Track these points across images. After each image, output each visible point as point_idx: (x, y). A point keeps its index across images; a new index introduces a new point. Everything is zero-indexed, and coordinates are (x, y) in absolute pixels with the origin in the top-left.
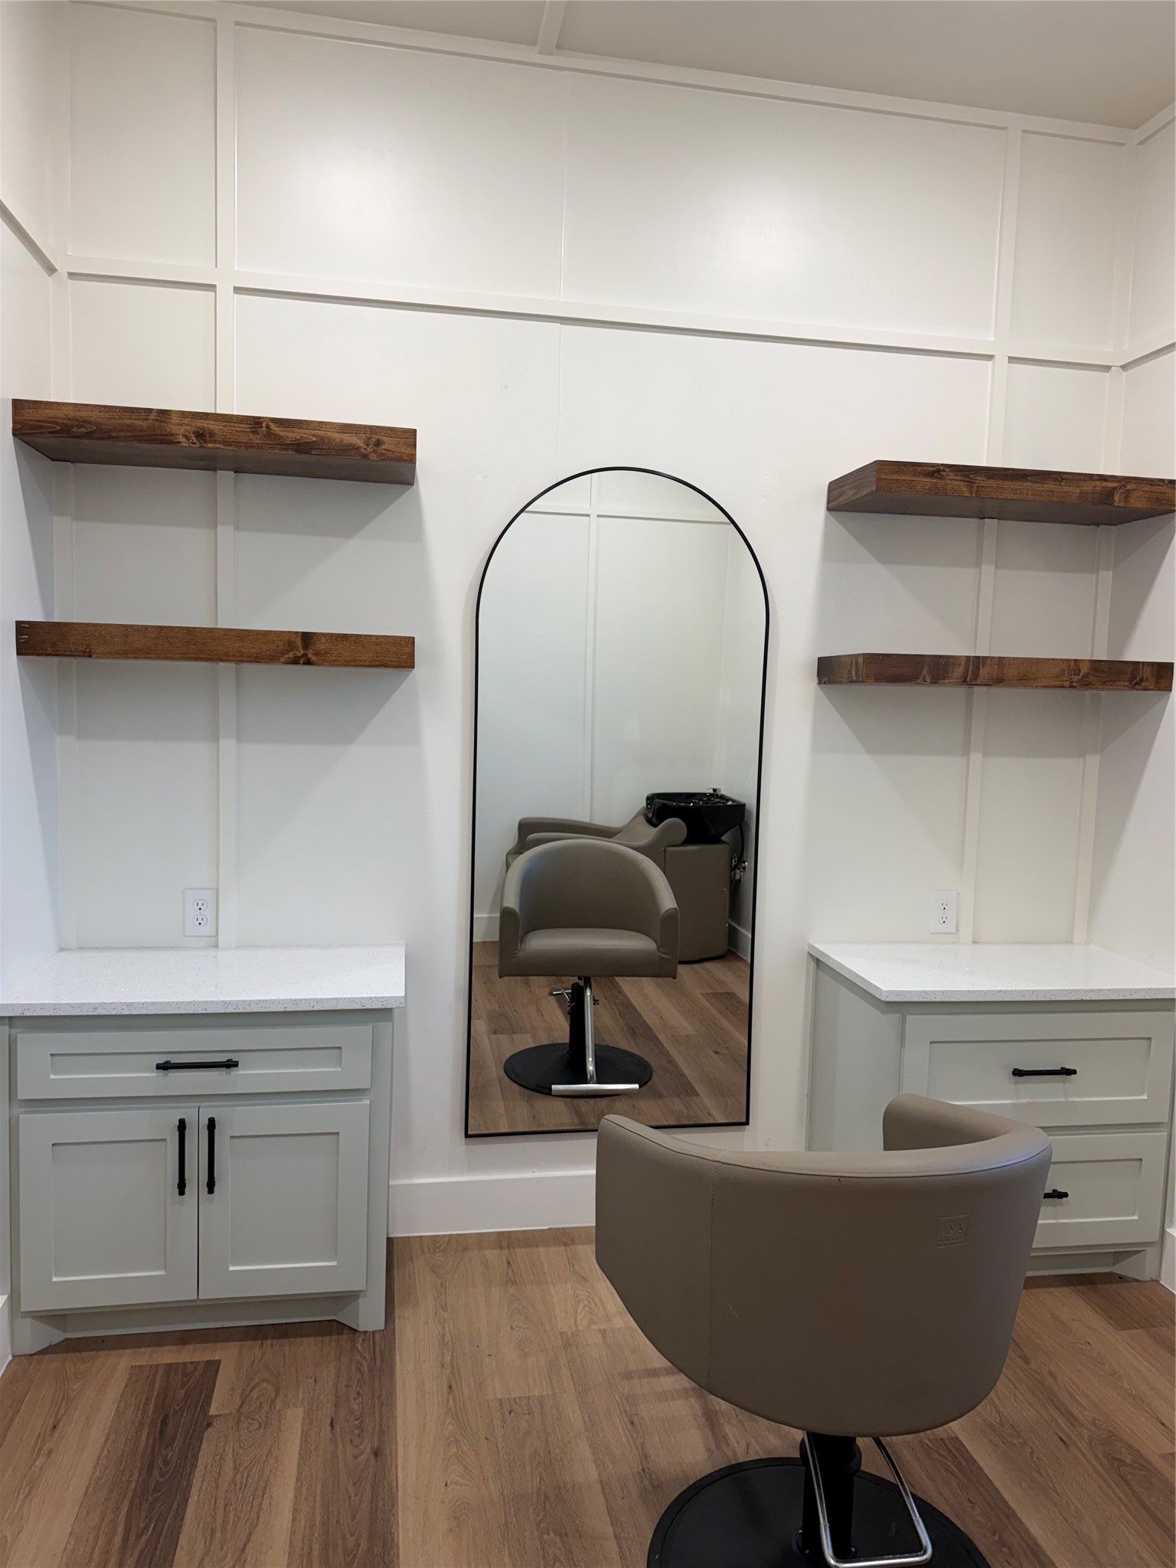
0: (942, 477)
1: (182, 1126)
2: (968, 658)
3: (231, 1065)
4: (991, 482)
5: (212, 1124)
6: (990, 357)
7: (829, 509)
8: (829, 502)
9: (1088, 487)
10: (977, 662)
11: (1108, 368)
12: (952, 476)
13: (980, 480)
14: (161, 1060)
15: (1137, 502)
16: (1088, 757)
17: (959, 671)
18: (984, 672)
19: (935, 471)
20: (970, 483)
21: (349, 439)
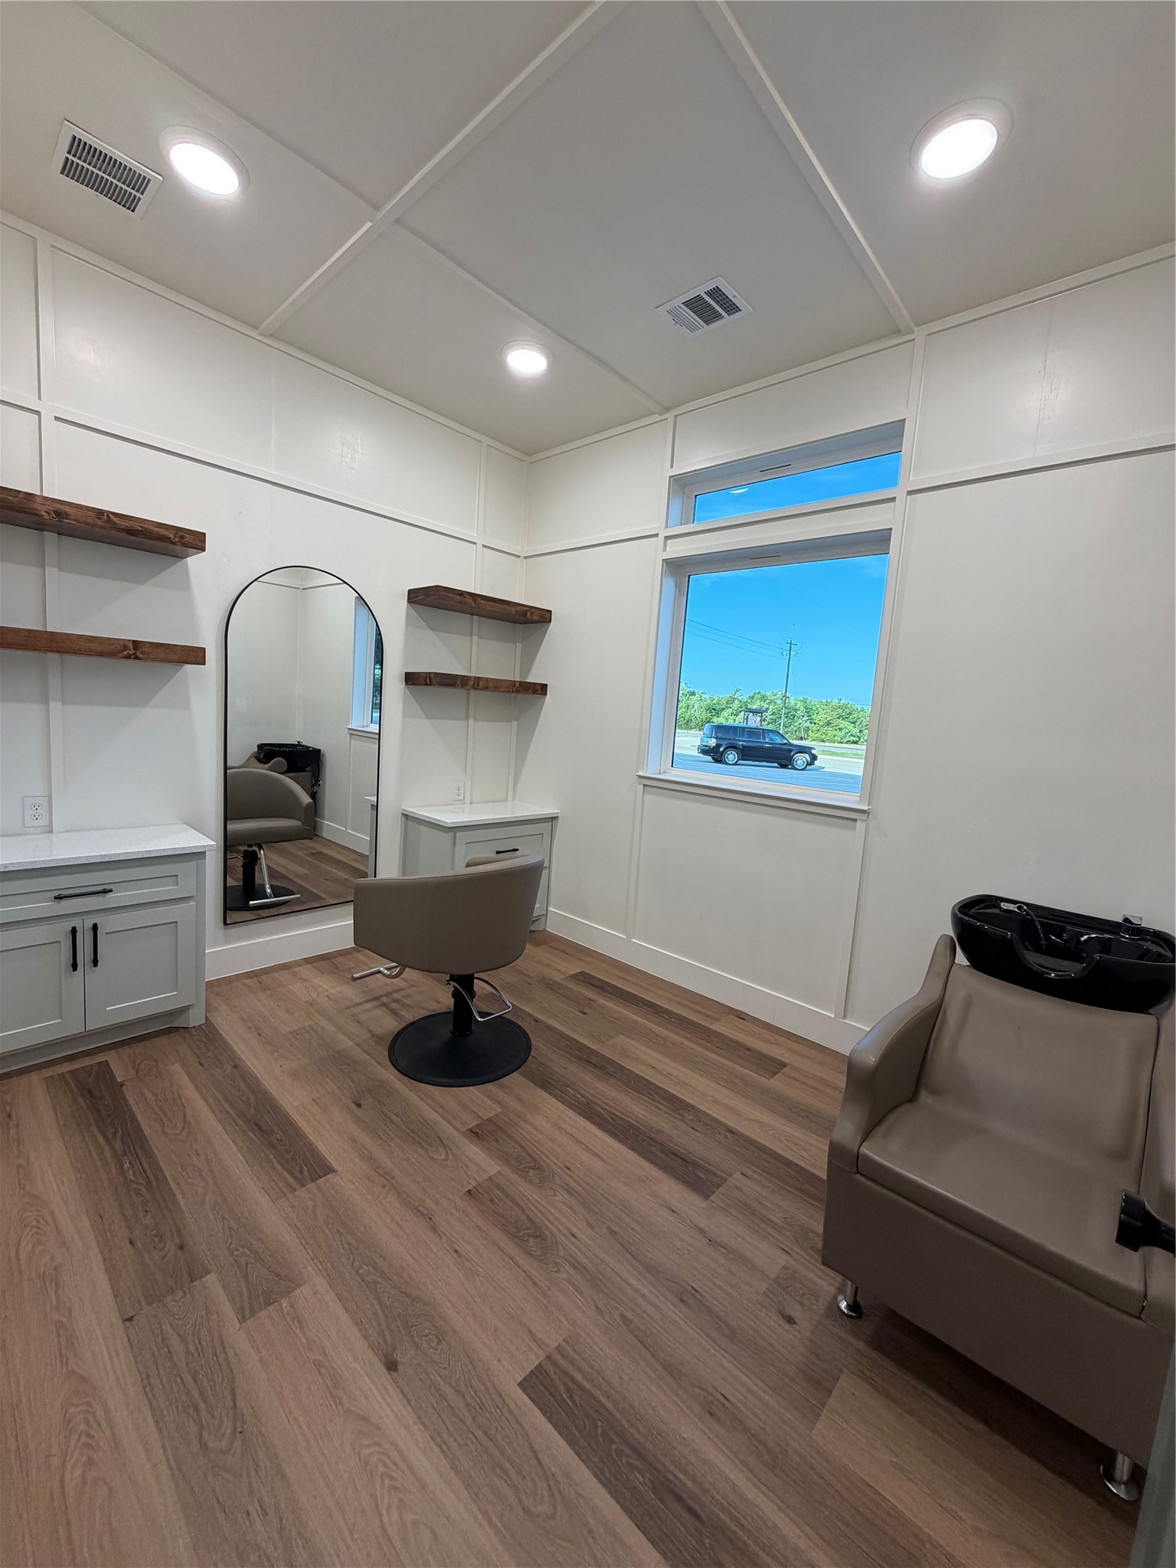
0: (464, 597)
1: (74, 931)
2: (475, 677)
3: (105, 892)
4: (483, 602)
5: (95, 927)
6: (475, 543)
7: (408, 602)
8: (408, 599)
9: (518, 608)
10: (478, 679)
11: (519, 557)
12: (468, 596)
13: (479, 600)
14: (57, 893)
15: (535, 618)
16: (513, 722)
17: (472, 683)
18: (481, 684)
19: (461, 593)
20: (475, 601)
21: (162, 531)
